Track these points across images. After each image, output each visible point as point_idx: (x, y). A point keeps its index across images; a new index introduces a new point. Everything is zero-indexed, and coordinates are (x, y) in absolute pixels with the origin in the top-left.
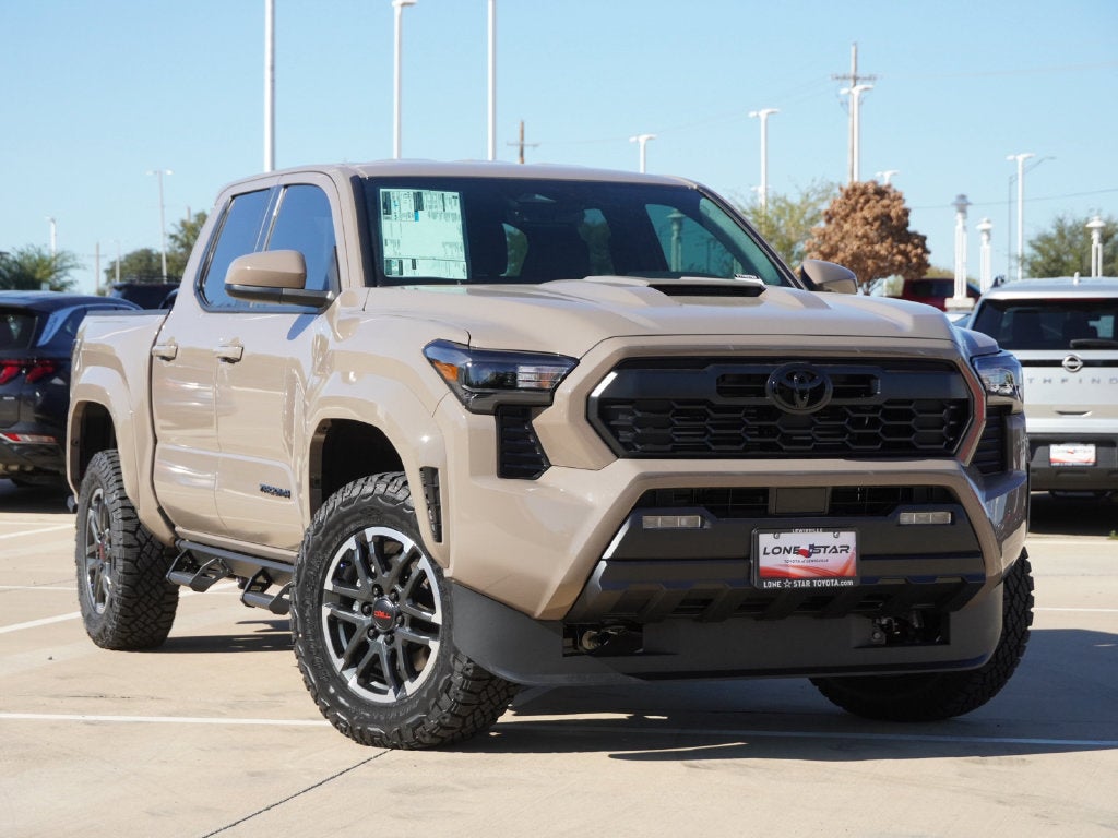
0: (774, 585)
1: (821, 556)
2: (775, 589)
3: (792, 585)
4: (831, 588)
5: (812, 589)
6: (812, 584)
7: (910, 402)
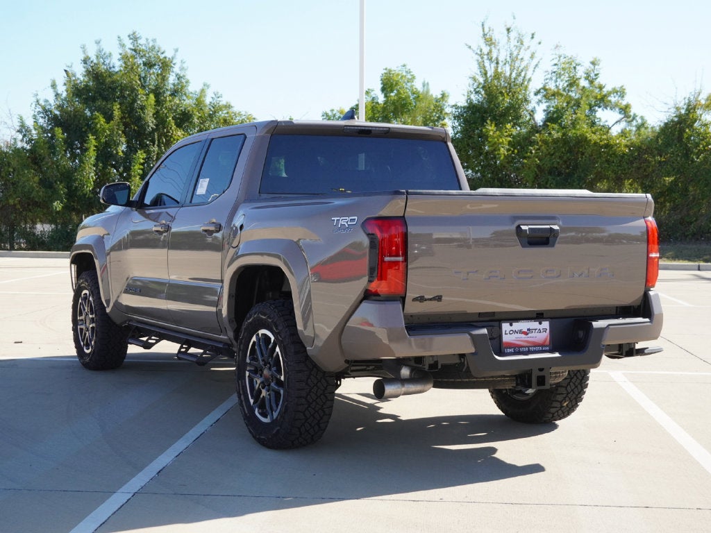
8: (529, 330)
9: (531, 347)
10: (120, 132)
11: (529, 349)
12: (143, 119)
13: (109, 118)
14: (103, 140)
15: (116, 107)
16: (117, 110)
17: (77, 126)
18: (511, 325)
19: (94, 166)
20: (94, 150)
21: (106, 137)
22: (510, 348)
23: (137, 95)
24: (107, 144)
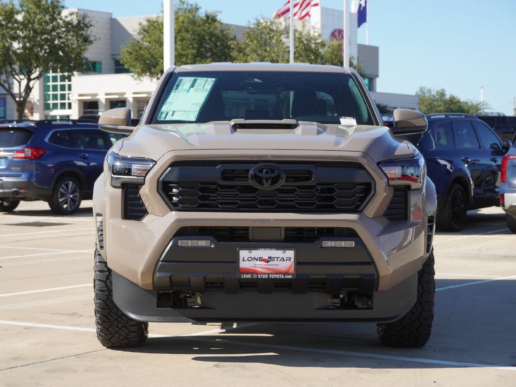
0: (248, 276)
1: (275, 262)
2: (248, 278)
3: (258, 277)
4: (279, 279)
5: (269, 279)
6: (269, 276)
7: (333, 184)
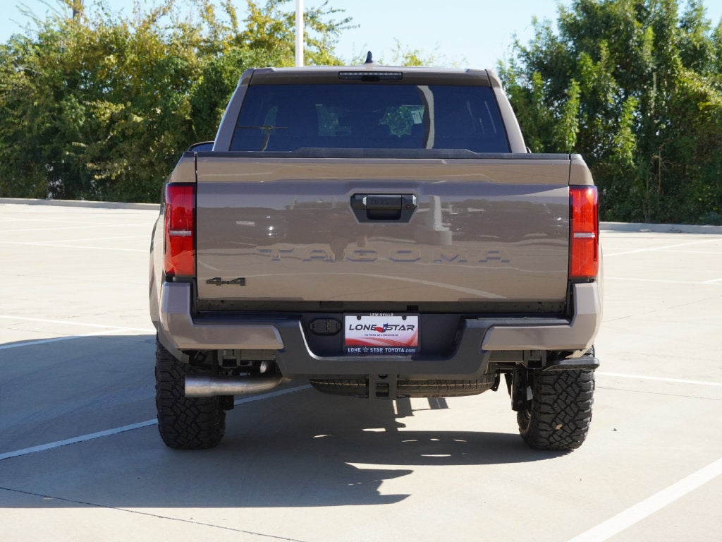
8: (386, 325)
9: (388, 347)
10: (608, 74)
11: (384, 350)
12: (640, 58)
13: (596, 58)
14: (590, 85)
15: (604, 45)
16: (604, 49)
17: (561, 70)
18: (359, 318)
19: (577, 117)
20: (577, 98)
21: (594, 82)
22: (355, 347)
23: (633, 30)
24: (595, 91)
